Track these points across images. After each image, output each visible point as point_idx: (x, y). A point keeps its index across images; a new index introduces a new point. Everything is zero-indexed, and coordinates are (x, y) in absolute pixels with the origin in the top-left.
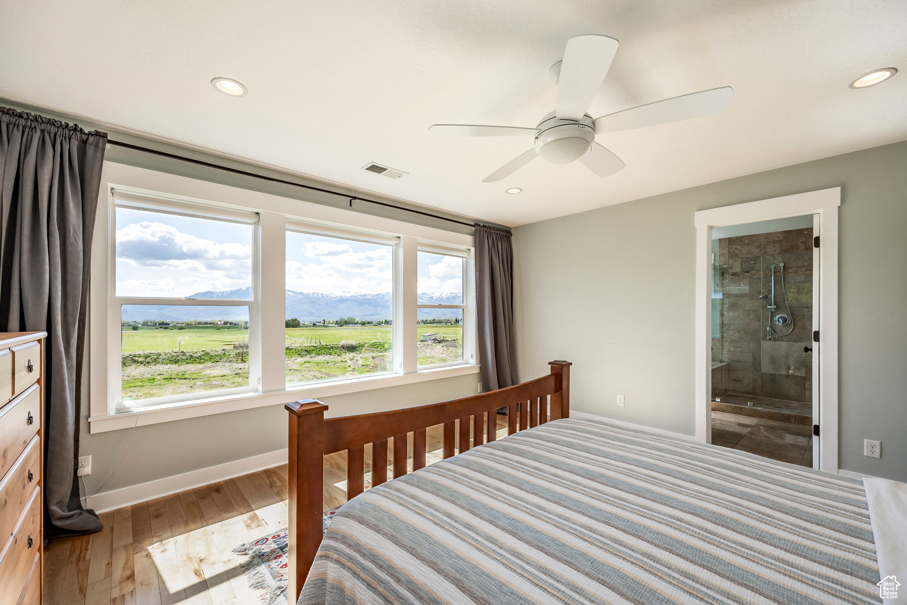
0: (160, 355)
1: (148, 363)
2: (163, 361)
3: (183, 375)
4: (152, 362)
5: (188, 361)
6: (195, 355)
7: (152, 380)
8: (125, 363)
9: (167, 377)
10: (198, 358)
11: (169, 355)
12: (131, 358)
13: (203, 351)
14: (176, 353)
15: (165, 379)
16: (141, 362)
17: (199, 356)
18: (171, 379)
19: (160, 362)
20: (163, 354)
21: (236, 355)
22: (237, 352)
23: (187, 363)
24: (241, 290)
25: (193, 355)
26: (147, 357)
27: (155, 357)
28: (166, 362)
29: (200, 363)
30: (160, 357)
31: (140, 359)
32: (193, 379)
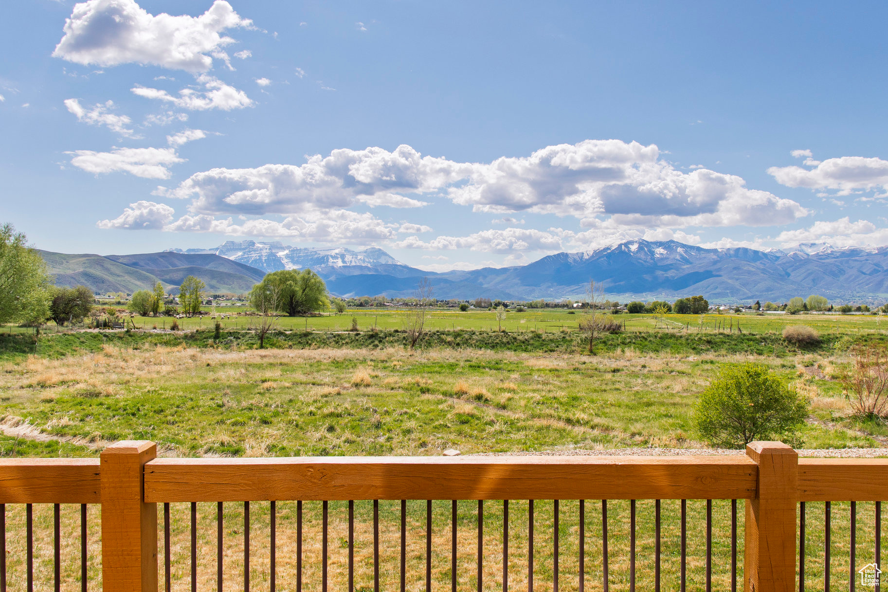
0: (474, 334)
1: (458, 344)
2: (477, 344)
3: (497, 363)
4: (463, 344)
5: (510, 346)
6: (520, 338)
7: (452, 366)
8: (430, 343)
9: (473, 364)
10: (524, 342)
11: (485, 335)
12: (438, 335)
13: (532, 332)
14: (494, 332)
15: (471, 366)
16: (449, 343)
17: (526, 340)
18: (479, 367)
19: (473, 345)
20: (478, 334)
21: (582, 341)
22: (584, 336)
23: (508, 349)
24: (609, 249)
25: (518, 338)
26: (457, 335)
27: (467, 336)
28: (481, 345)
29: (526, 351)
30: (474, 337)
31: (449, 339)
32: (509, 371)
